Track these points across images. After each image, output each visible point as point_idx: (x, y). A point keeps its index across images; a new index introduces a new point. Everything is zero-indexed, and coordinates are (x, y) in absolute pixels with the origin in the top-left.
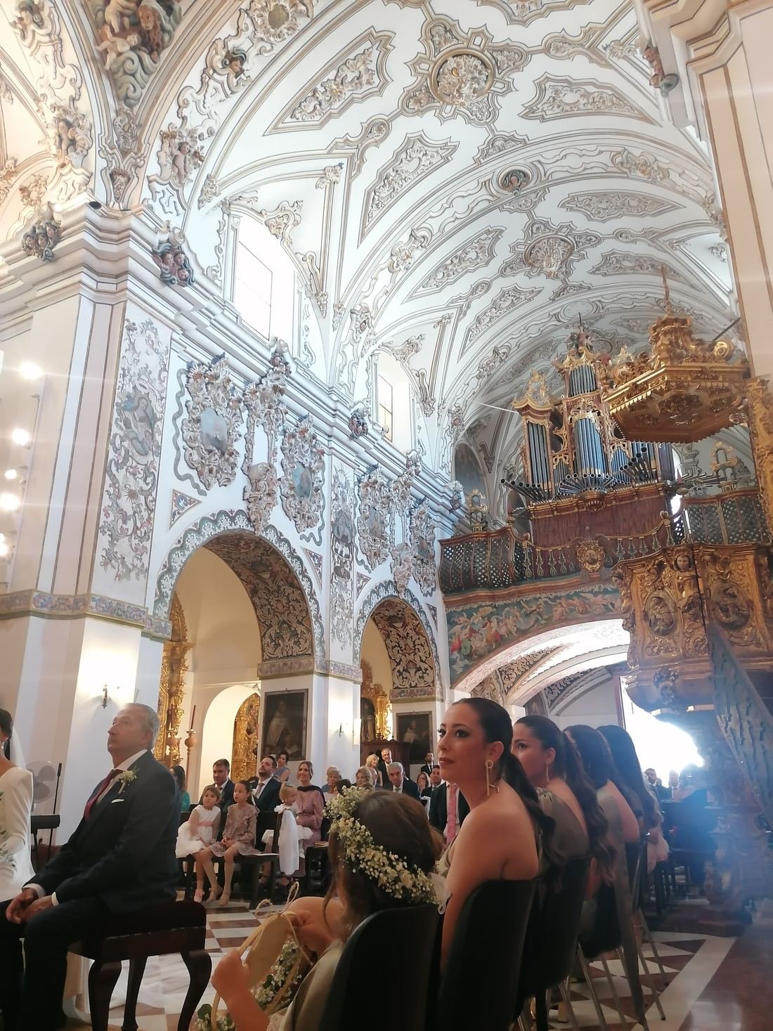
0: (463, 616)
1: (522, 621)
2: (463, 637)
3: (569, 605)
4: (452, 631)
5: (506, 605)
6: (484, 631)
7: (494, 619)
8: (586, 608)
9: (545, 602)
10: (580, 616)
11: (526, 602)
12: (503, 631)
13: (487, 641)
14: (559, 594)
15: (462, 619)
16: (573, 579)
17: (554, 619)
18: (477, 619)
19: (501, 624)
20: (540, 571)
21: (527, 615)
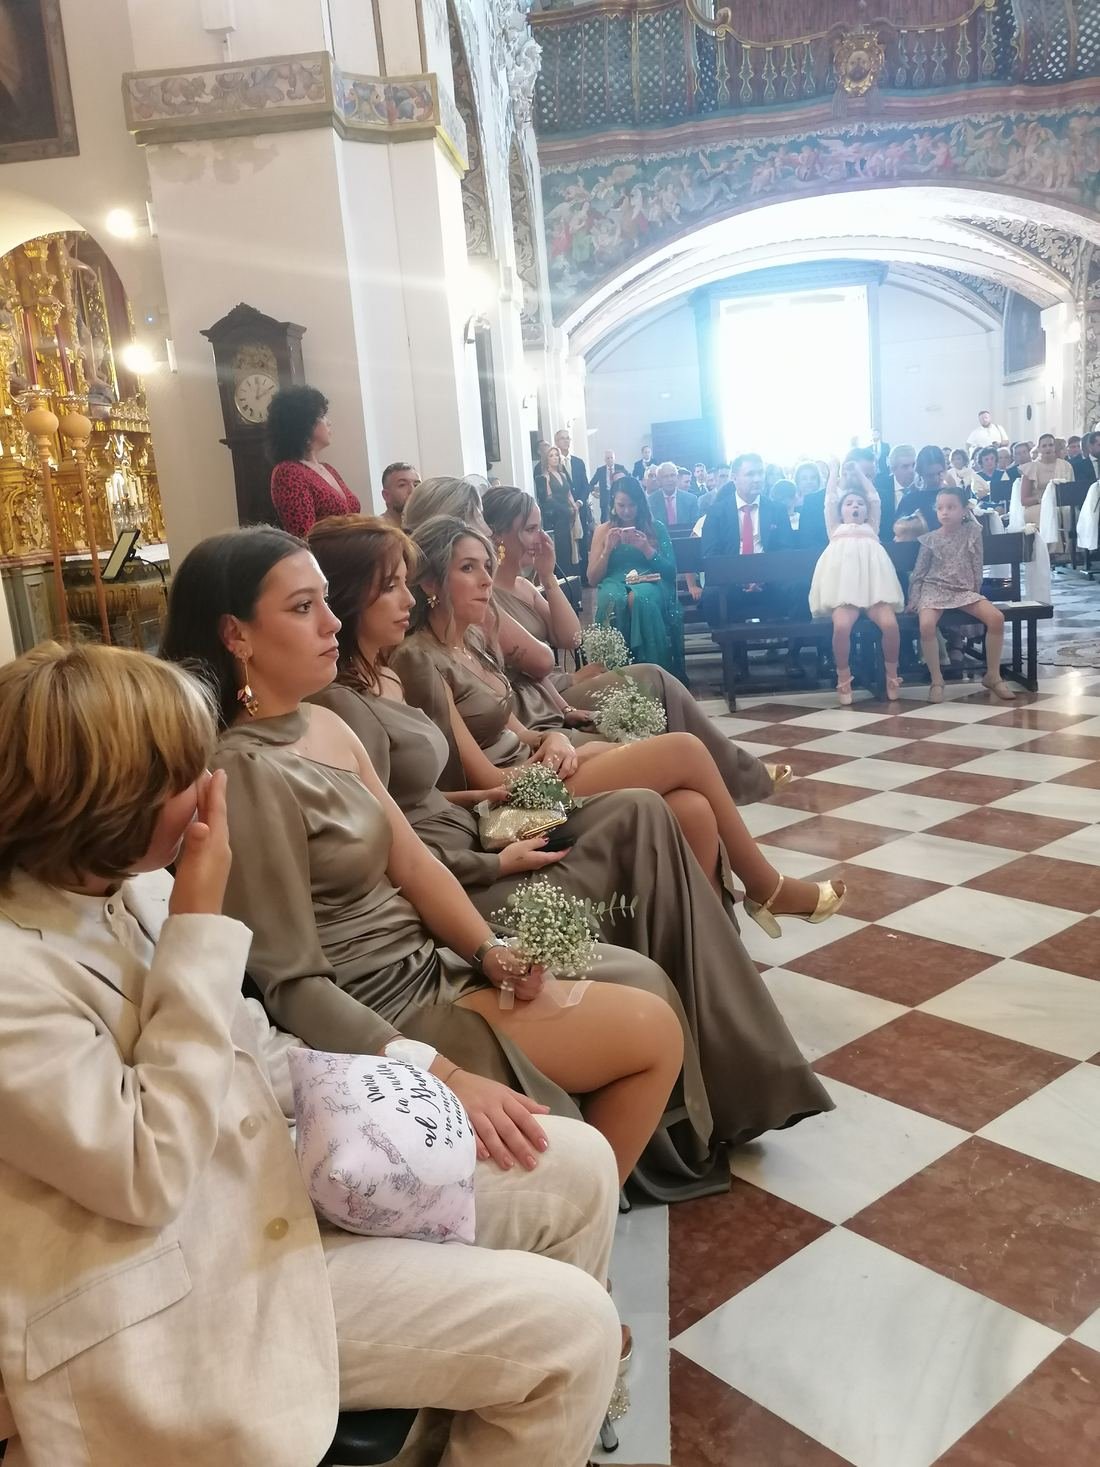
0: (576, 182)
1: (691, 195)
2: (575, 226)
3: (784, 163)
4: (553, 214)
5: (664, 162)
6: (616, 214)
7: (637, 191)
8: (814, 170)
9: (749, 157)
10: (800, 184)
11: (711, 157)
12: (654, 214)
13: (623, 234)
14: (775, 141)
15: (573, 190)
16: (812, 109)
17: (752, 189)
18: (604, 190)
19: (650, 201)
20: (747, 91)
21: (703, 183)
